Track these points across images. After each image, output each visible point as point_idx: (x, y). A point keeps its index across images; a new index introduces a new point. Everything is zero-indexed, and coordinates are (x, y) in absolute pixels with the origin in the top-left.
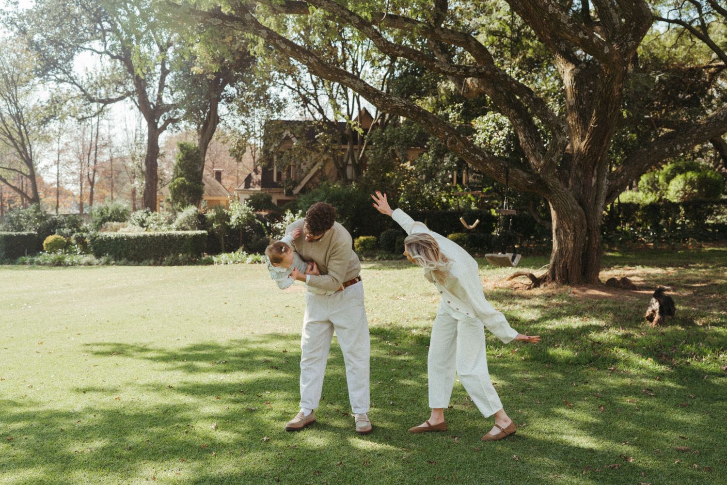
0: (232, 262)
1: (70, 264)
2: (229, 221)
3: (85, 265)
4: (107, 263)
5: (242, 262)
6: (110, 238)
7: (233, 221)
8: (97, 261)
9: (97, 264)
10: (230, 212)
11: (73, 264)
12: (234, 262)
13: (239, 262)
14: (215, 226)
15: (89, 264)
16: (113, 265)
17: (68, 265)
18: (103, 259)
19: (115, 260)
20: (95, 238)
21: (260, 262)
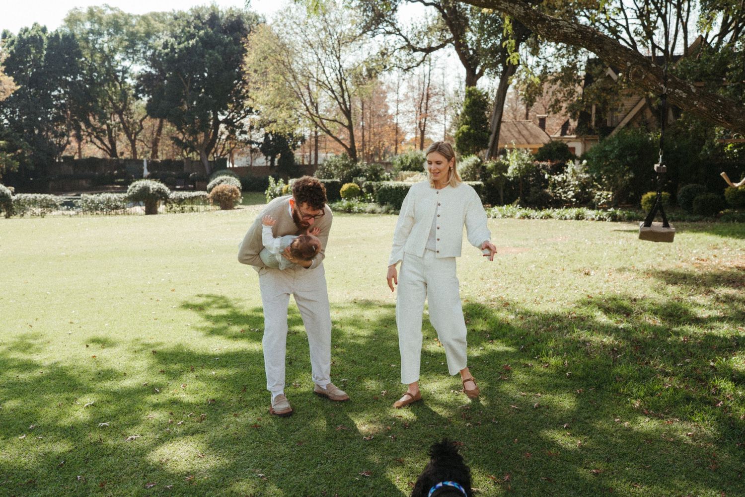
0: (500, 216)
1: (357, 211)
2: (506, 172)
3: (369, 213)
4: (387, 212)
5: (511, 216)
6: (391, 187)
7: (510, 172)
8: (379, 209)
9: (380, 213)
10: (507, 162)
11: (360, 212)
12: (503, 216)
13: (508, 217)
14: (493, 176)
15: (373, 212)
16: (392, 214)
17: (355, 212)
18: (384, 208)
19: (395, 210)
20: (380, 187)
21: (529, 217)
